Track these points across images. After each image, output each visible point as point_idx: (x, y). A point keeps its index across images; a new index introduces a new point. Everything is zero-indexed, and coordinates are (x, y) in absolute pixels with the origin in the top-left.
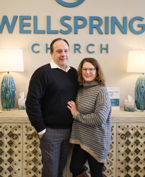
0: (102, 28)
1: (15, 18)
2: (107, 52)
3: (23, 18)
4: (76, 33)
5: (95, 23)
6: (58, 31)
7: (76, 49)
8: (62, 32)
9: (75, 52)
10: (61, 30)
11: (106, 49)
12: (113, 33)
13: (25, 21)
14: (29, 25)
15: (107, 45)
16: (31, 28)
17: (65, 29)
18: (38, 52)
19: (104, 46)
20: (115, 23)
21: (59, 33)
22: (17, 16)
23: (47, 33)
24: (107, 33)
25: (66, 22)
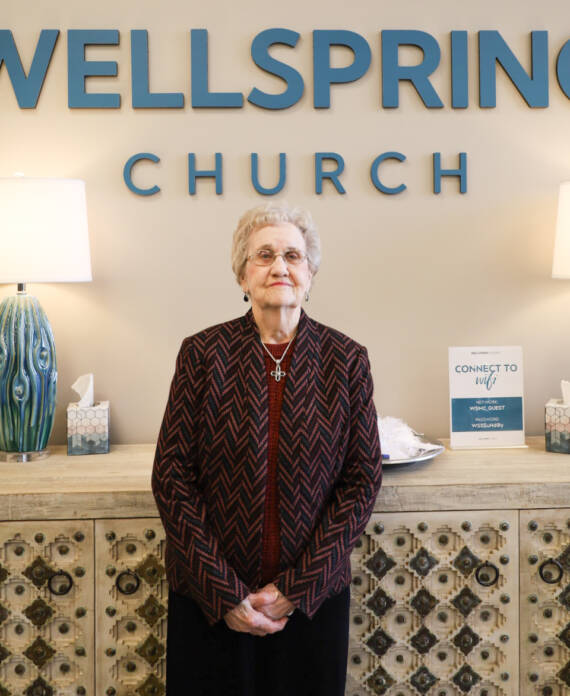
0: (440, 82)
1: (48, 41)
2: (462, 190)
3: (83, 40)
4: (322, 104)
5: (408, 58)
6: (240, 95)
7: (324, 178)
8: (261, 102)
9: (319, 191)
10: (255, 92)
11: (459, 177)
12: (487, 102)
13: (95, 55)
14: (110, 71)
15: (462, 158)
16: (122, 85)
17: (273, 87)
18: (155, 191)
19: (448, 164)
20: (497, 59)
21: (248, 107)
22: (59, 32)
23: (194, 107)
24: (459, 104)
25: (279, 54)
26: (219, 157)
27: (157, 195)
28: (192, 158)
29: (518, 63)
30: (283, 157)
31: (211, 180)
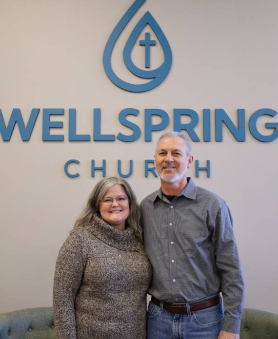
0: (199, 131)
1: (35, 113)
2: (208, 176)
3: (49, 113)
4: (148, 140)
5: (185, 120)
6: (114, 136)
7: (149, 170)
8: (123, 138)
9: (146, 176)
10: (120, 134)
11: (207, 170)
12: (219, 139)
13: (54, 119)
14: (59, 126)
15: (208, 162)
16: (64, 132)
17: (128, 132)
18: (77, 176)
19: (202, 165)
20: (223, 121)
21: (117, 140)
22: (39, 110)
23: (95, 141)
24: (207, 140)
25: (130, 119)
26: (104, 162)
27: (78, 177)
28: (93, 162)
29: (232, 123)
30: (131, 162)
31: (101, 171)
